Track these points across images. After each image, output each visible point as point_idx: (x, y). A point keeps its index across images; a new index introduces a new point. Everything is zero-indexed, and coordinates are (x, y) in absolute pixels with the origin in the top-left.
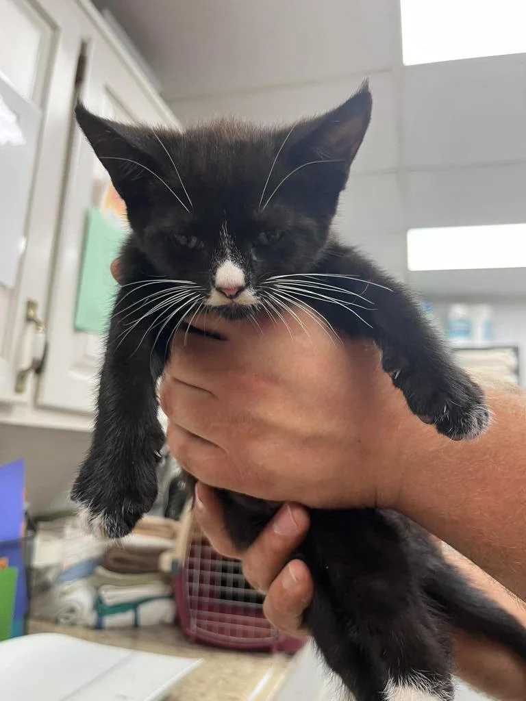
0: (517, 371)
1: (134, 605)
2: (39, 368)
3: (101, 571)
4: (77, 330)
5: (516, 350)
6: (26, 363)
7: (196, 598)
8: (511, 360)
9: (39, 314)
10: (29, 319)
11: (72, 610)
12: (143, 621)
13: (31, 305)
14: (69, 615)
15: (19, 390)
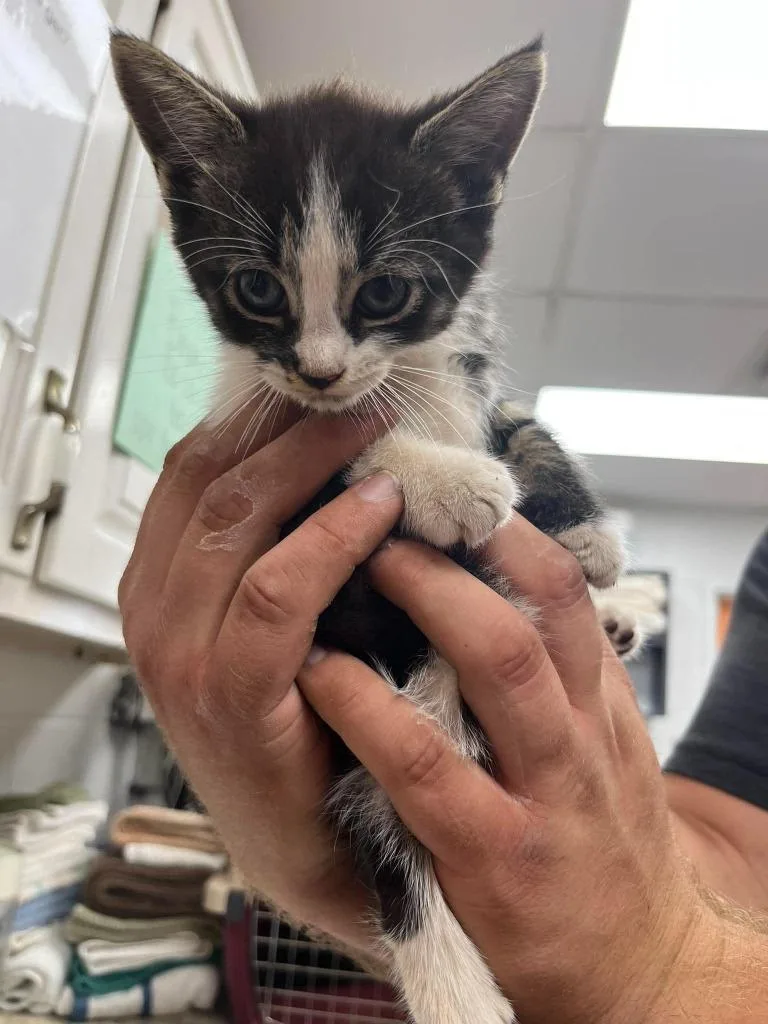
0: (665, 609)
1: (143, 976)
2: (52, 509)
3: (81, 911)
4: (117, 450)
5: (665, 577)
6: (37, 494)
7: (271, 965)
8: (658, 592)
9: (64, 396)
10: (49, 406)
11: (27, 983)
12: (160, 1004)
13: (53, 378)
14: (18, 994)
15: (18, 547)
